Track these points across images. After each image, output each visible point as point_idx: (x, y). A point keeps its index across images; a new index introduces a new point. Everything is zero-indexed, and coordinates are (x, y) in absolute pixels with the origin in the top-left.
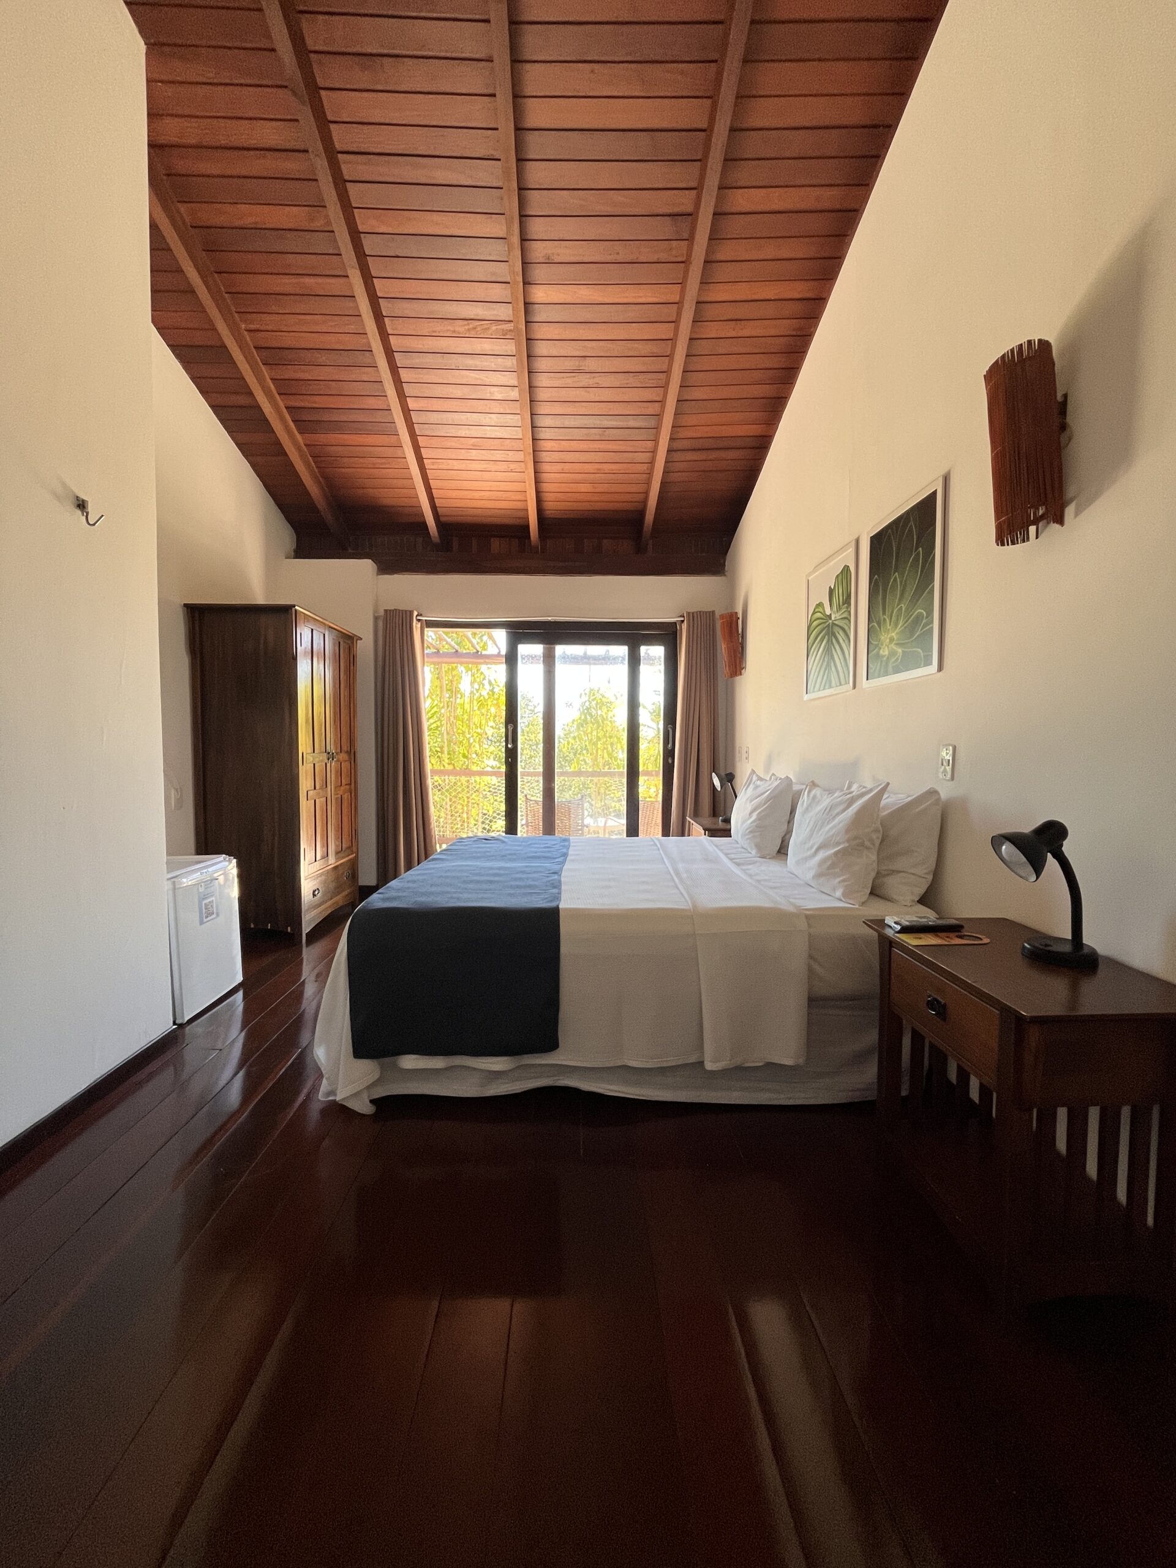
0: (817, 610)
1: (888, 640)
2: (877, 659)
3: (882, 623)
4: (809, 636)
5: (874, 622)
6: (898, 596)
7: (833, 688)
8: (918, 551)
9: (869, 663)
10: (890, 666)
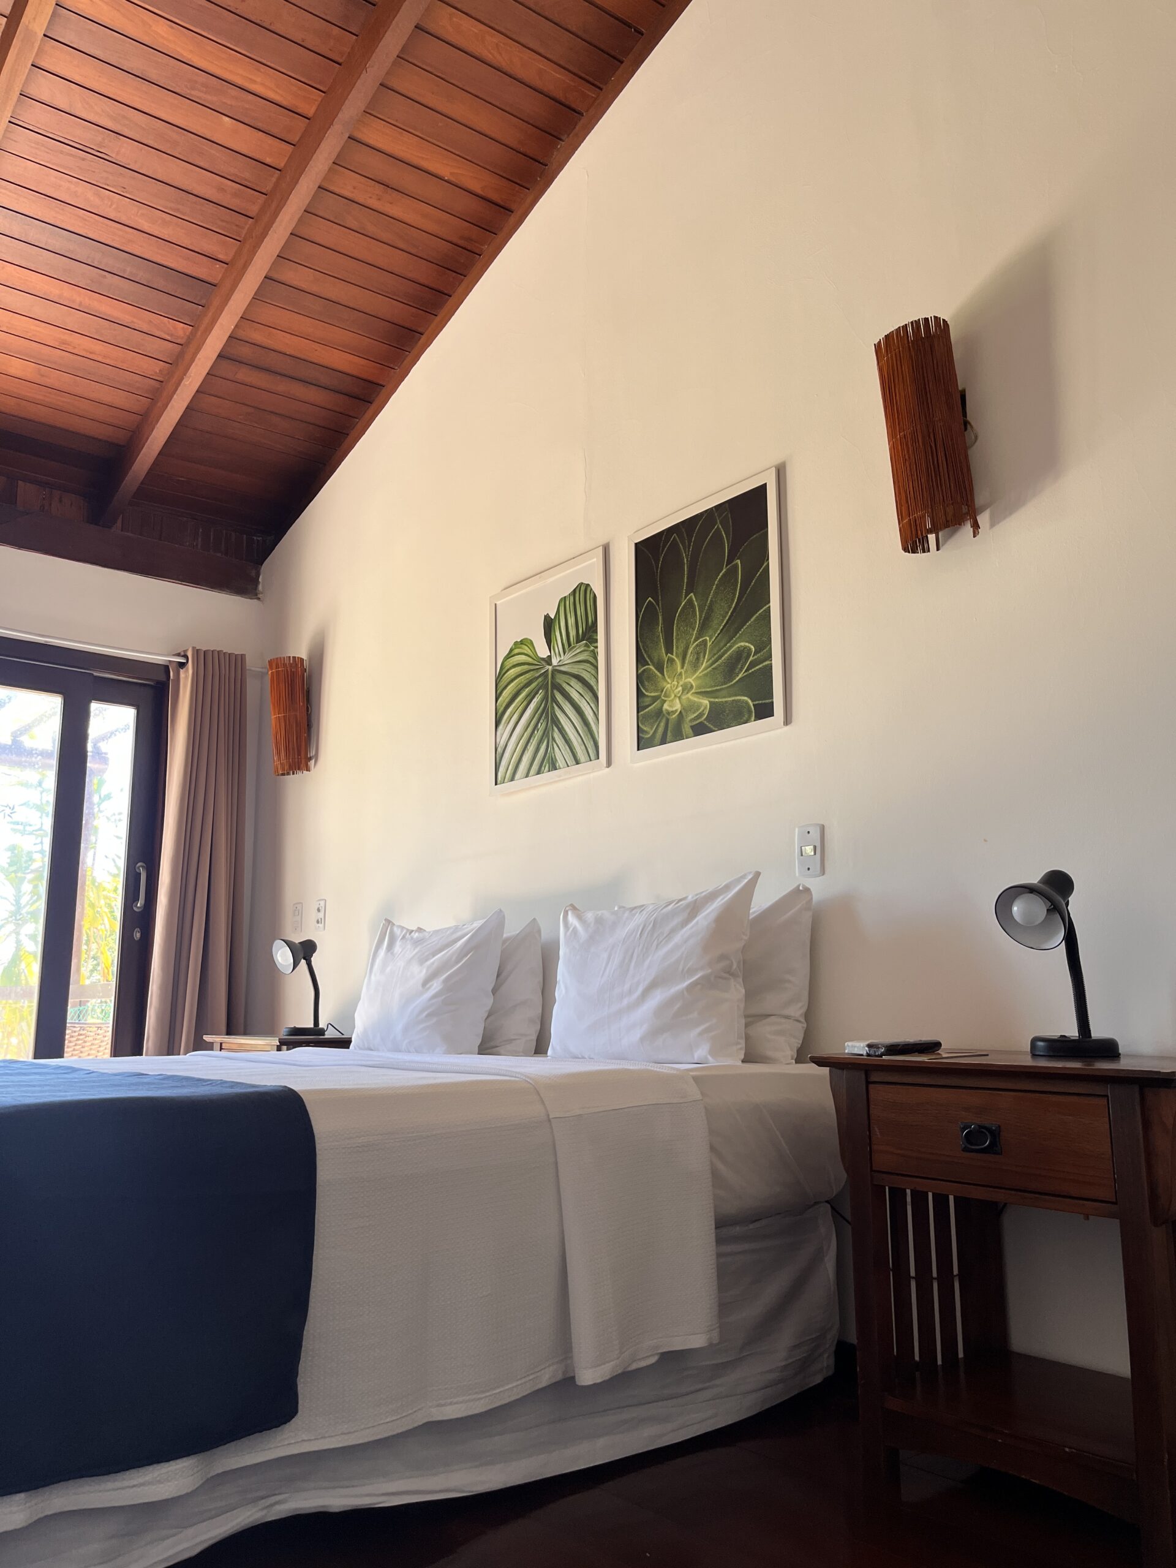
0: (516, 651)
1: (680, 688)
2: (658, 717)
3: (665, 666)
4: (498, 692)
5: (649, 665)
6: (697, 626)
7: (560, 768)
8: (733, 563)
9: (640, 725)
10: (686, 726)
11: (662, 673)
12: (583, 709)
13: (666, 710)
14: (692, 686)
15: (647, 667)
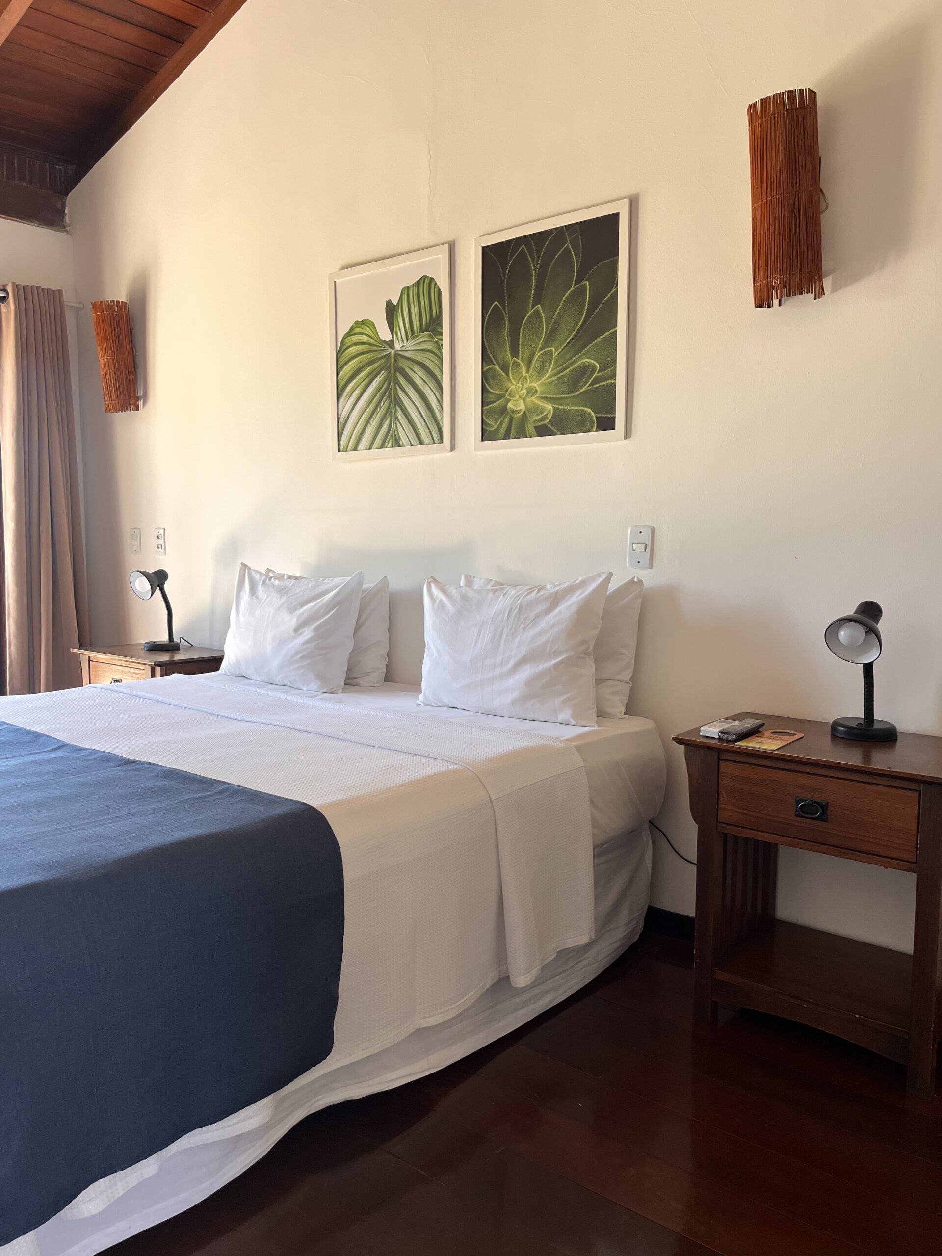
0: (357, 330)
1: (525, 391)
2: (502, 414)
3: (510, 368)
4: (339, 366)
5: (494, 364)
6: (543, 336)
7: (404, 446)
8: (581, 284)
9: (484, 418)
10: (529, 425)
11: (508, 376)
12: (427, 395)
13: (510, 408)
14: (536, 391)
15: (492, 366)
